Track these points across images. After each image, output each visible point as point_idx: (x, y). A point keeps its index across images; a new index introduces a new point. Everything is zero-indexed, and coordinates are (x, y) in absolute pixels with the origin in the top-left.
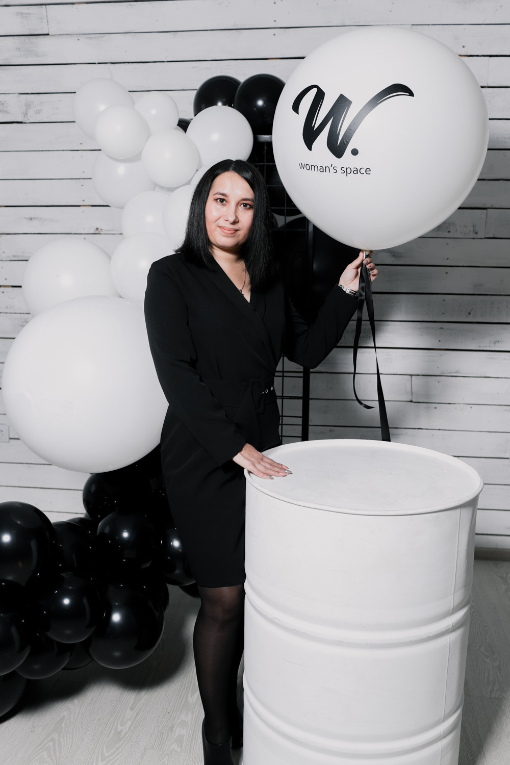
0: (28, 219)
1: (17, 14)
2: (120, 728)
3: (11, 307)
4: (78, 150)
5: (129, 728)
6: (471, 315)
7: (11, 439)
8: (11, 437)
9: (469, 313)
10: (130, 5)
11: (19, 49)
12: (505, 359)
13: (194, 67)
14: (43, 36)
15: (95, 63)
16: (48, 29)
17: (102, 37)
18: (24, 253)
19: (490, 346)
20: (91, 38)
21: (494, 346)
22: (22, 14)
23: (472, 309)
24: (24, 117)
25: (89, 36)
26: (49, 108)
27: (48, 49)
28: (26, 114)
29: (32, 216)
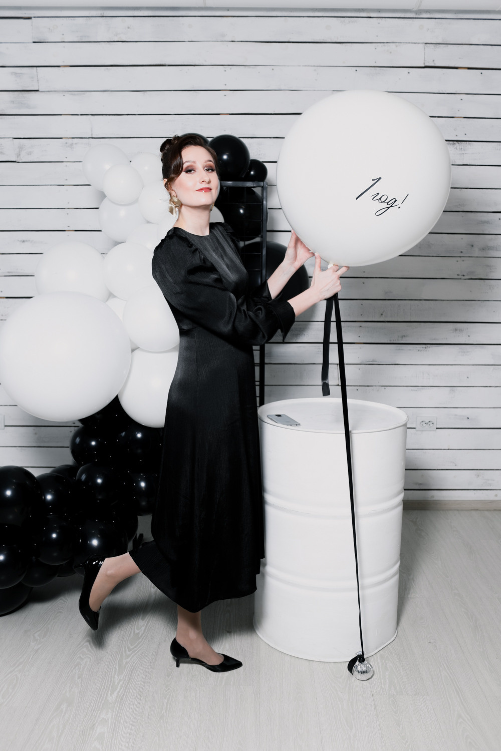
0: (20, 241)
1: (12, 73)
2: (137, 631)
3: (6, 315)
4: (63, 185)
5: (144, 631)
6: (383, 315)
7: (6, 426)
8: (6, 425)
9: (382, 315)
10: (107, 69)
11: (13, 102)
12: (410, 350)
13: (160, 120)
14: (34, 92)
15: (78, 115)
16: (39, 86)
17: (84, 94)
18: (17, 269)
19: (398, 340)
20: (75, 94)
21: (402, 340)
22: (16, 73)
23: (384, 311)
24: (18, 157)
25: (73, 93)
26: (39, 150)
27: (37, 102)
28: (18, 155)
29: (24, 239)
